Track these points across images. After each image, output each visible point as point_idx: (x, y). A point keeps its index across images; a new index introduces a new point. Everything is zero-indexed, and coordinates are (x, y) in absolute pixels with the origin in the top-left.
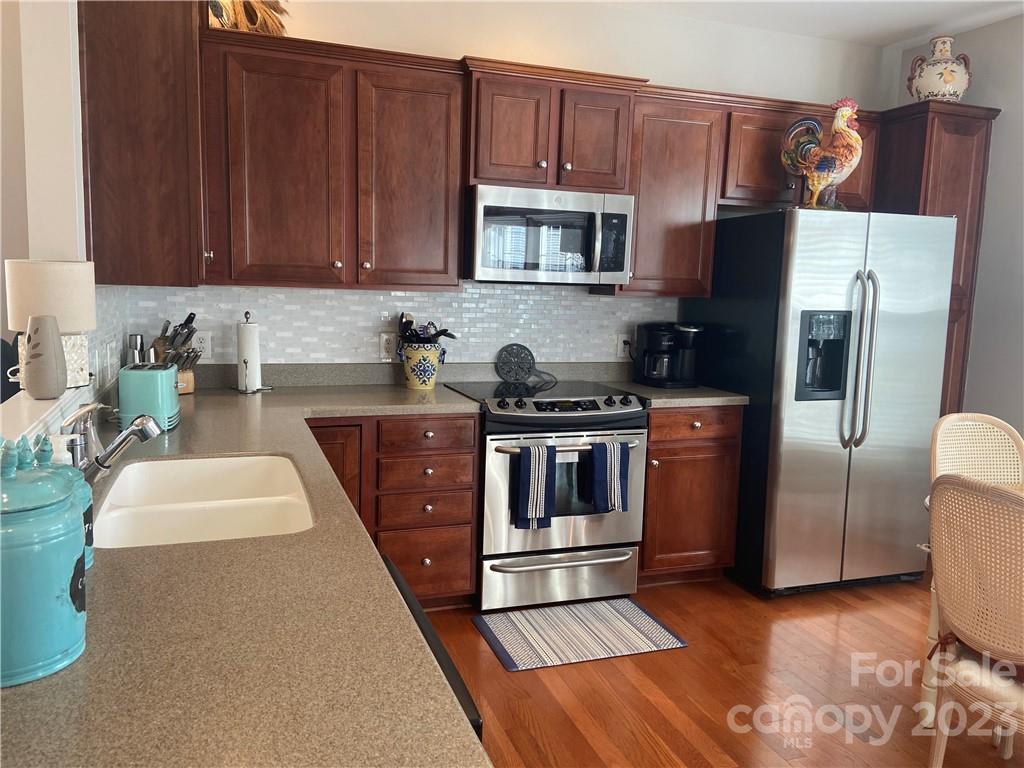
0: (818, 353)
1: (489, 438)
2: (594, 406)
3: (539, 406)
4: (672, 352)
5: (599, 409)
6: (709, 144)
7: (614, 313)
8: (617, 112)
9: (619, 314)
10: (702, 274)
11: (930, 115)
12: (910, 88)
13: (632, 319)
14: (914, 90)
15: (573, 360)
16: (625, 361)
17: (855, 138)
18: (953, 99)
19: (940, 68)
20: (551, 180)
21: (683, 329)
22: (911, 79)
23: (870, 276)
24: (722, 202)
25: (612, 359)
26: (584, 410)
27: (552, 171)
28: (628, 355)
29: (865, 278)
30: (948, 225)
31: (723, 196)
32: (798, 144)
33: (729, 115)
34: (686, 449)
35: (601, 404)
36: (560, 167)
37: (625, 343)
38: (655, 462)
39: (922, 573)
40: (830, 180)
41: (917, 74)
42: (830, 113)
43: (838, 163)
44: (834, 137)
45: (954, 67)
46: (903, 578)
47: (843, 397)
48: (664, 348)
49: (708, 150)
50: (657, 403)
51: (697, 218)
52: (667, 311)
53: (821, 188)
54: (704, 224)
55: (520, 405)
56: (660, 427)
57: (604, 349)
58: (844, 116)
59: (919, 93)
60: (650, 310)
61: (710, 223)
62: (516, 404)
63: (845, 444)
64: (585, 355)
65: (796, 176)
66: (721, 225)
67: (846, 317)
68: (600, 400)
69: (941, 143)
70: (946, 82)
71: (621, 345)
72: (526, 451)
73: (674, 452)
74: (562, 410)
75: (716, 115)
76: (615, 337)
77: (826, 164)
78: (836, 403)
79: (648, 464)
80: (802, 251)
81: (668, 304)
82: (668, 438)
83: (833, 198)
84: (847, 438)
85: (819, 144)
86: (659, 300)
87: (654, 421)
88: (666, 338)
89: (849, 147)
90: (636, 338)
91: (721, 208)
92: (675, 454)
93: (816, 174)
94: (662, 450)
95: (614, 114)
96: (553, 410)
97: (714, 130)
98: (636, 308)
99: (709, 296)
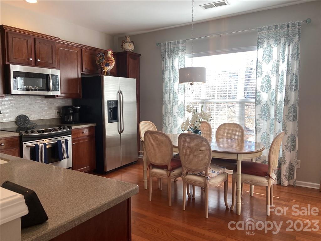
0: (111, 111)
1: (23, 143)
2: (55, 130)
3: (39, 132)
4: (73, 114)
5: (57, 131)
6: (77, 57)
7: (53, 104)
8: (52, 46)
9: (55, 104)
10: (79, 92)
11: (128, 55)
12: (122, 47)
13: (59, 105)
14: (123, 48)
15: (42, 119)
16: (58, 118)
17: (113, 59)
18: (131, 51)
19: (128, 44)
20: (33, 64)
21: (75, 107)
22: (122, 45)
23: (121, 92)
24: (82, 73)
25: (54, 117)
26: (52, 131)
27: (33, 62)
28: (59, 116)
29: (120, 92)
30: (134, 80)
31: (82, 71)
32: (100, 59)
33: (82, 50)
34: (82, 139)
35: (58, 130)
36: (36, 60)
37: (58, 112)
38: (74, 144)
39: (136, 161)
40: (109, 69)
41: (123, 44)
42: (106, 52)
43: (110, 65)
44: (108, 58)
45: (131, 44)
46: (133, 163)
47: (118, 121)
48: (71, 113)
49: (77, 58)
50: (73, 127)
51: (77, 77)
52: (69, 103)
53: (107, 70)
54: (78, 79)
55: (32, 132)
56: (75, 134)
57: (51, 115)
58: (110, 53)
59: (124, 49)
60: (64, 102)
61: (80, 78)
62: (31, 132)
63: (120, 133)
64: (45, 117)
65: (100, 67)
66: (82, 79)
67: (116, 102)
68: (57, 128)
69: (130, 61)
70: (130, 47)
71: (56, 113)
72: (37, 145)
73: (79, 140)
74: (46, 132)
75: (78, 50)
76: (54, 111)
77: (107, 65)
78: (116, 123)
79: (72, 145)
80: (106, 86)
81: (69, 101)
82: (77, 137)
83: (110, 73)
84: (120, 131)
85: (105, 59)
86: (66, 100)
87: (73, 133)
88: (71, 110)
89: (112, 61)
90: (61, 111)
91: (82, 74)
92: (79, 141)
93: (105, 67)
94: (76, 140)
95: (51, 47)
96: (43, 132)
97: (78, 53)
98: (60, 102)
99: (81, 98)
